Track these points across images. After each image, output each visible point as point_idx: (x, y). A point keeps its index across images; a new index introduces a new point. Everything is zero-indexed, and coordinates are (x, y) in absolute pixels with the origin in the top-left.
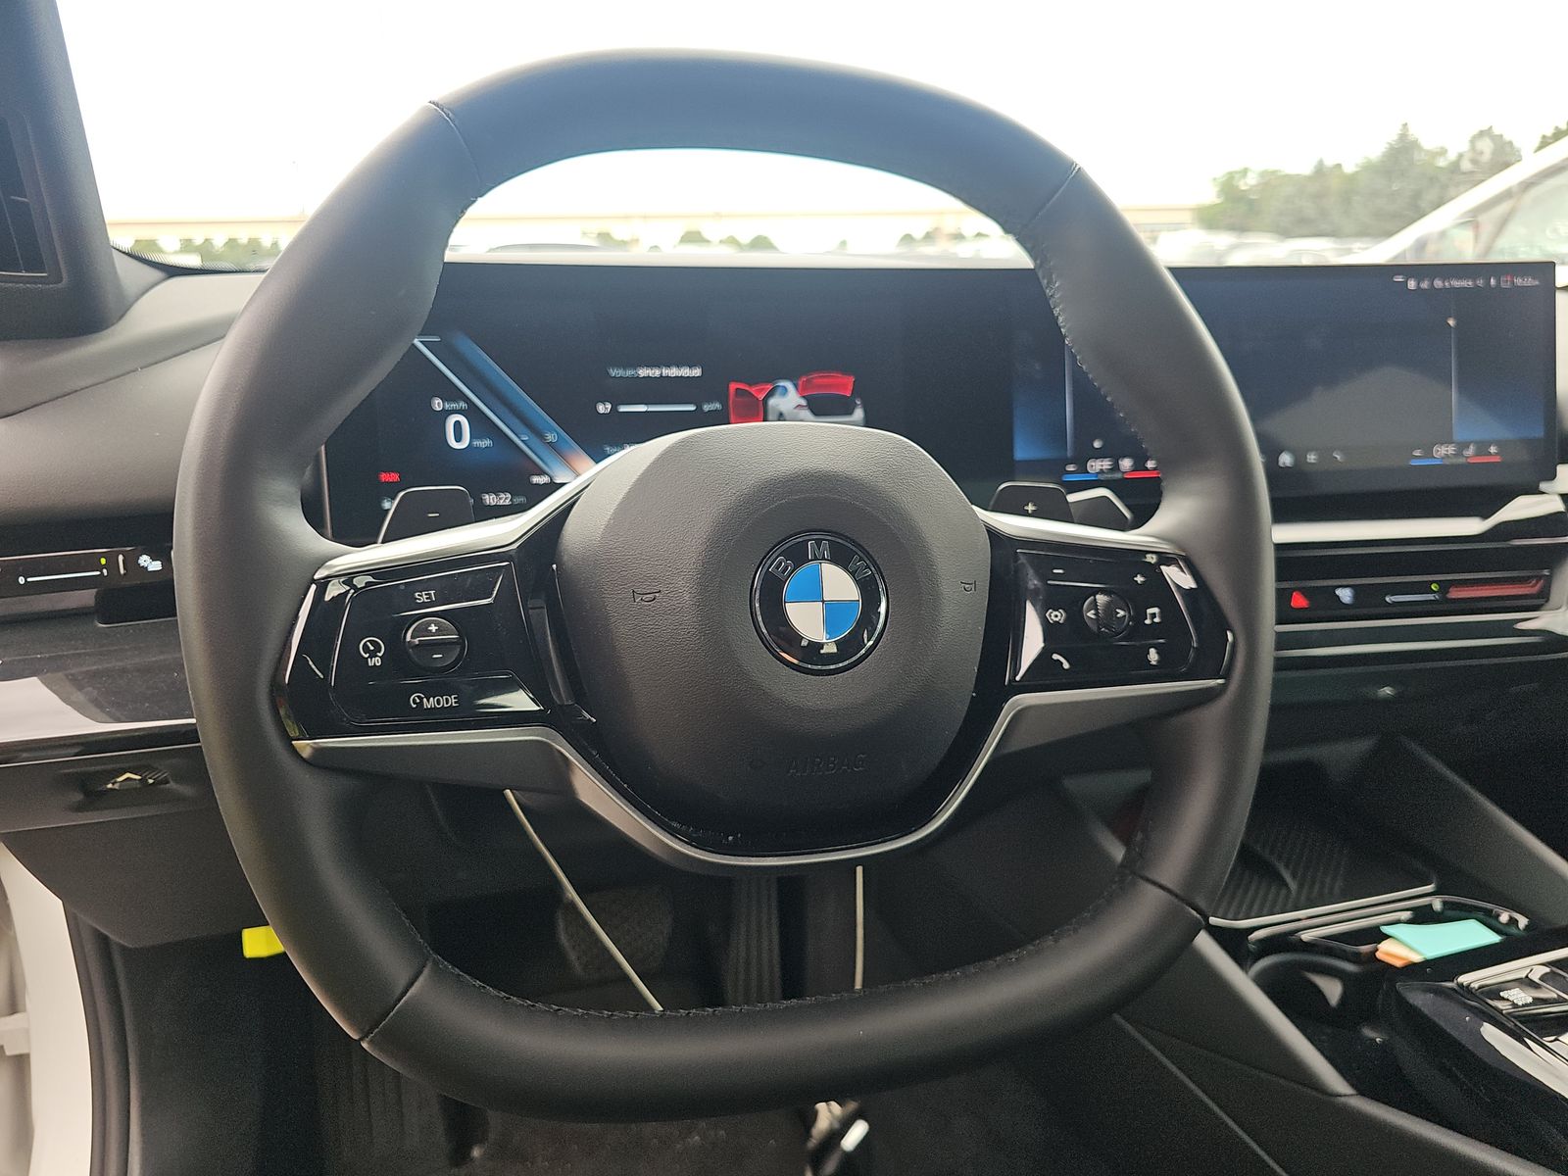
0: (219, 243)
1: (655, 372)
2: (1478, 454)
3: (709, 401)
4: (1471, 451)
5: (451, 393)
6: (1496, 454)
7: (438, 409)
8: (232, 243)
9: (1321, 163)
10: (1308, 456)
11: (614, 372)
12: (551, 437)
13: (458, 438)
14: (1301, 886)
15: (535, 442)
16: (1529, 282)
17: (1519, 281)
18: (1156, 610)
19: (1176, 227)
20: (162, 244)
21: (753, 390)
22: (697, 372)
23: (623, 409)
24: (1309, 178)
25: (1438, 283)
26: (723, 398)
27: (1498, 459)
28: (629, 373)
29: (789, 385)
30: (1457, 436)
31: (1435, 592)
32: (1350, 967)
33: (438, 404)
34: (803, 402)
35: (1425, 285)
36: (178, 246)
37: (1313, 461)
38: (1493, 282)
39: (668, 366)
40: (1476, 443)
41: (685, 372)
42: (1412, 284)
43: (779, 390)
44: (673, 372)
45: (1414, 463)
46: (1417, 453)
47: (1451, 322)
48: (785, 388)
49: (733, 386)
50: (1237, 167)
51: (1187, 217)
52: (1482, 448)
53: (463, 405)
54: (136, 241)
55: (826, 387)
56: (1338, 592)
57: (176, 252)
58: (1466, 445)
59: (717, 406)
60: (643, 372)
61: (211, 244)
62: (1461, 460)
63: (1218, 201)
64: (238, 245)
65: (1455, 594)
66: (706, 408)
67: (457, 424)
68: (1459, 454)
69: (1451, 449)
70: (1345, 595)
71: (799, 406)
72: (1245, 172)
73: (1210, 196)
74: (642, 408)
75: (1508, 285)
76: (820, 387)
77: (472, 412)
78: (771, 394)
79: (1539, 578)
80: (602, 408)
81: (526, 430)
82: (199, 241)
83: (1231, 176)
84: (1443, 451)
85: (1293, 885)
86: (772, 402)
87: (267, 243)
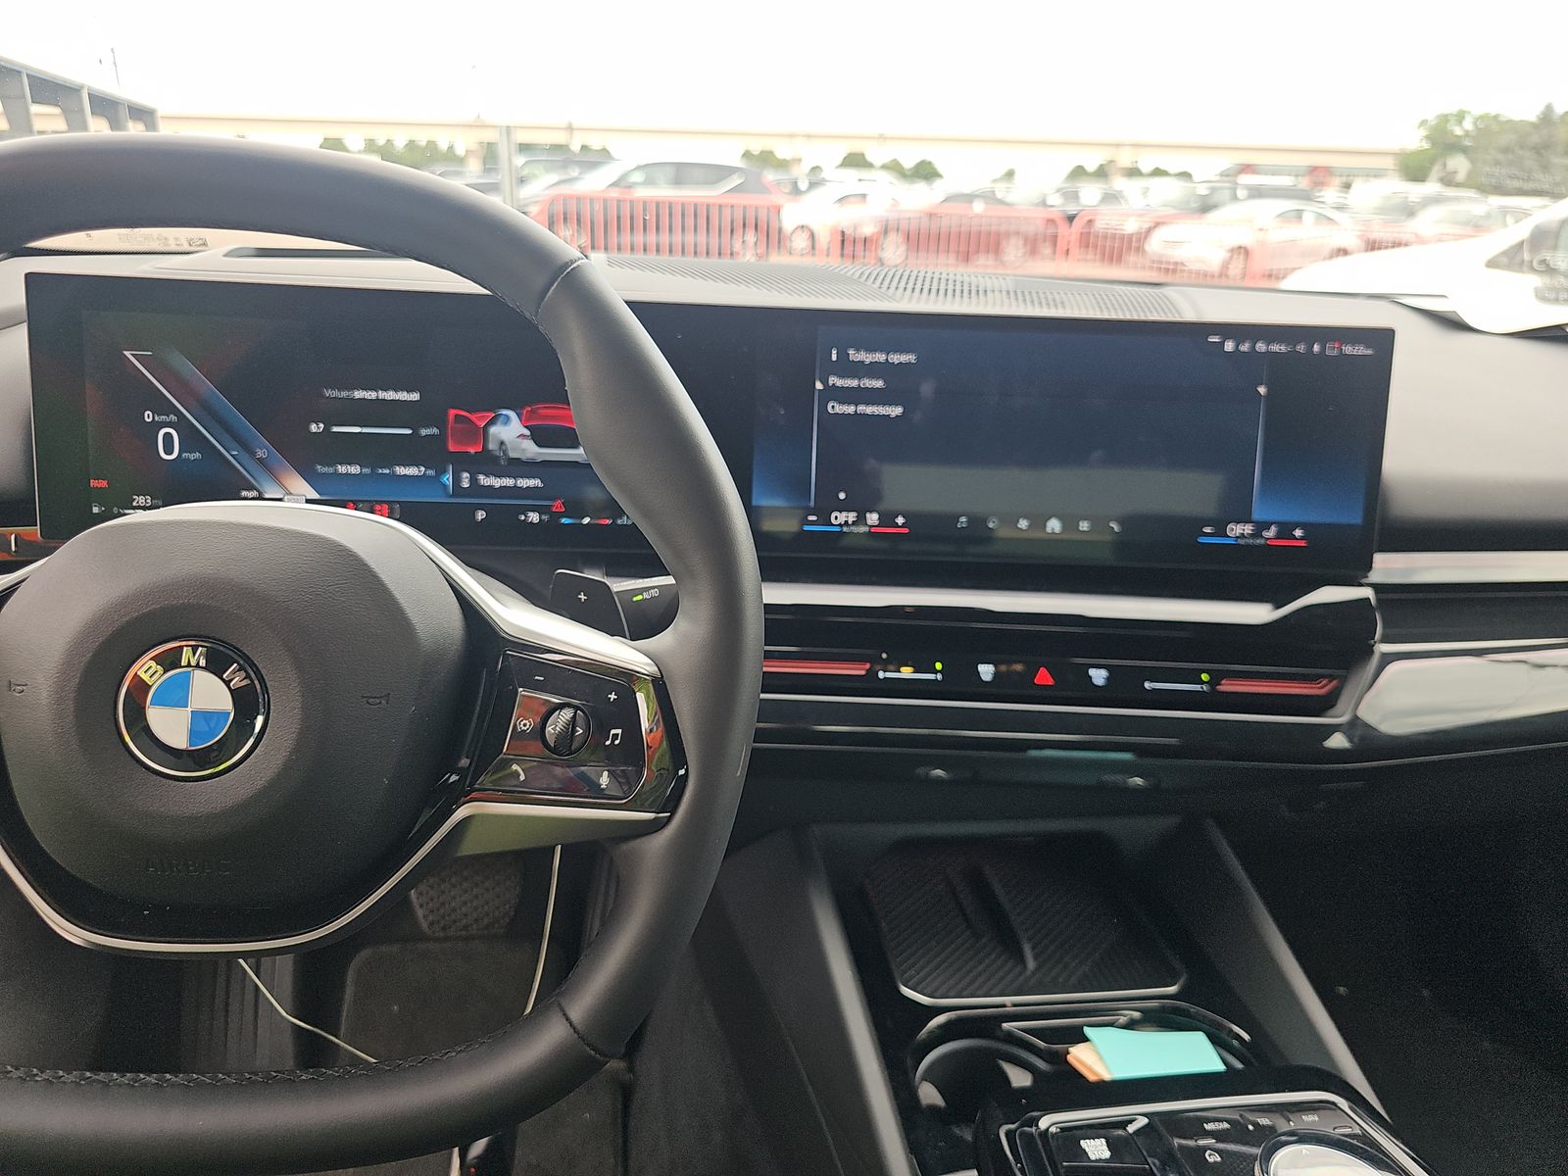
0: (400, 144)
1: (371, 395)
2: (1278, 537)
3: (427, 426)
4: (1271, 532)
5: (162, 406)
6: (1302, 538)
7: (148, 420)
8: (411, 145)
9: (1549, 109)
10: (1081, 523)
11: (328, 393)
12: (260, 453)
13: (169, 450)
14: (1038, 969)
15: (245, 457)
16: (1360, 350)
17: (1348, 349)
18: (619, 731)
19: (1377, 174)
20: (348, 143)
21: (473, 417)
22: (415, 396)
23: (336, 429)
24: (1534, 126)
25: (1261, 347)
26: (441, 424)
27: (1303, 543)
28: (344, 394)
29: (512, 414)
30: (1256, 516)
31: (1203, 683)
32: (1041, 1065)
33: (148, 416)
34: (527, 433)
35: (1245, 347)
36: (362, 146)
37: (1085, 529)
38: (1316, 348)
39: (385, 390)
40: (1278, 524)
41: (403, 396)
42: (1229, 346)
43: (501, 419)
44: (390, 395)
45: (1202, 540)
46: (1207, 530)
47: (1262, 390)
48: (508, 418)
49: (452, 412)
50: (1452, 109)
51: (1389, 163)
52: (1285, 531)
53: (173, 418)
54: (325, 139)
55: (552, 417)
56: (1092, 672)
57: (359, 152)
58: (1267, 526)
59: (435, 431)
60: (358, 394)
61: (392, 145)
62: (1261, 541)
63: (1426, 145)
64: (418, 147)
65: (1227, 686)
66: (424, 432)
67: (168, 436)
68: (1257, 534)
69: (1248, 529)
70: (1099, 676)
71: (522, 436)
72: (1460, 117)
73: (1414, 141)
74: (357, 430)
75: (1335, 352)
76: (545, 417)
77: (181, 425)
78: (492, 422)
79: (1331, 678)
80: (313, 428)
81: (236, 445)
82: (381, 142)
83: (1444, 119)
84: (1236, 530)
85: (1031, 964)
86: (493, 430)
87: (443, 146)
